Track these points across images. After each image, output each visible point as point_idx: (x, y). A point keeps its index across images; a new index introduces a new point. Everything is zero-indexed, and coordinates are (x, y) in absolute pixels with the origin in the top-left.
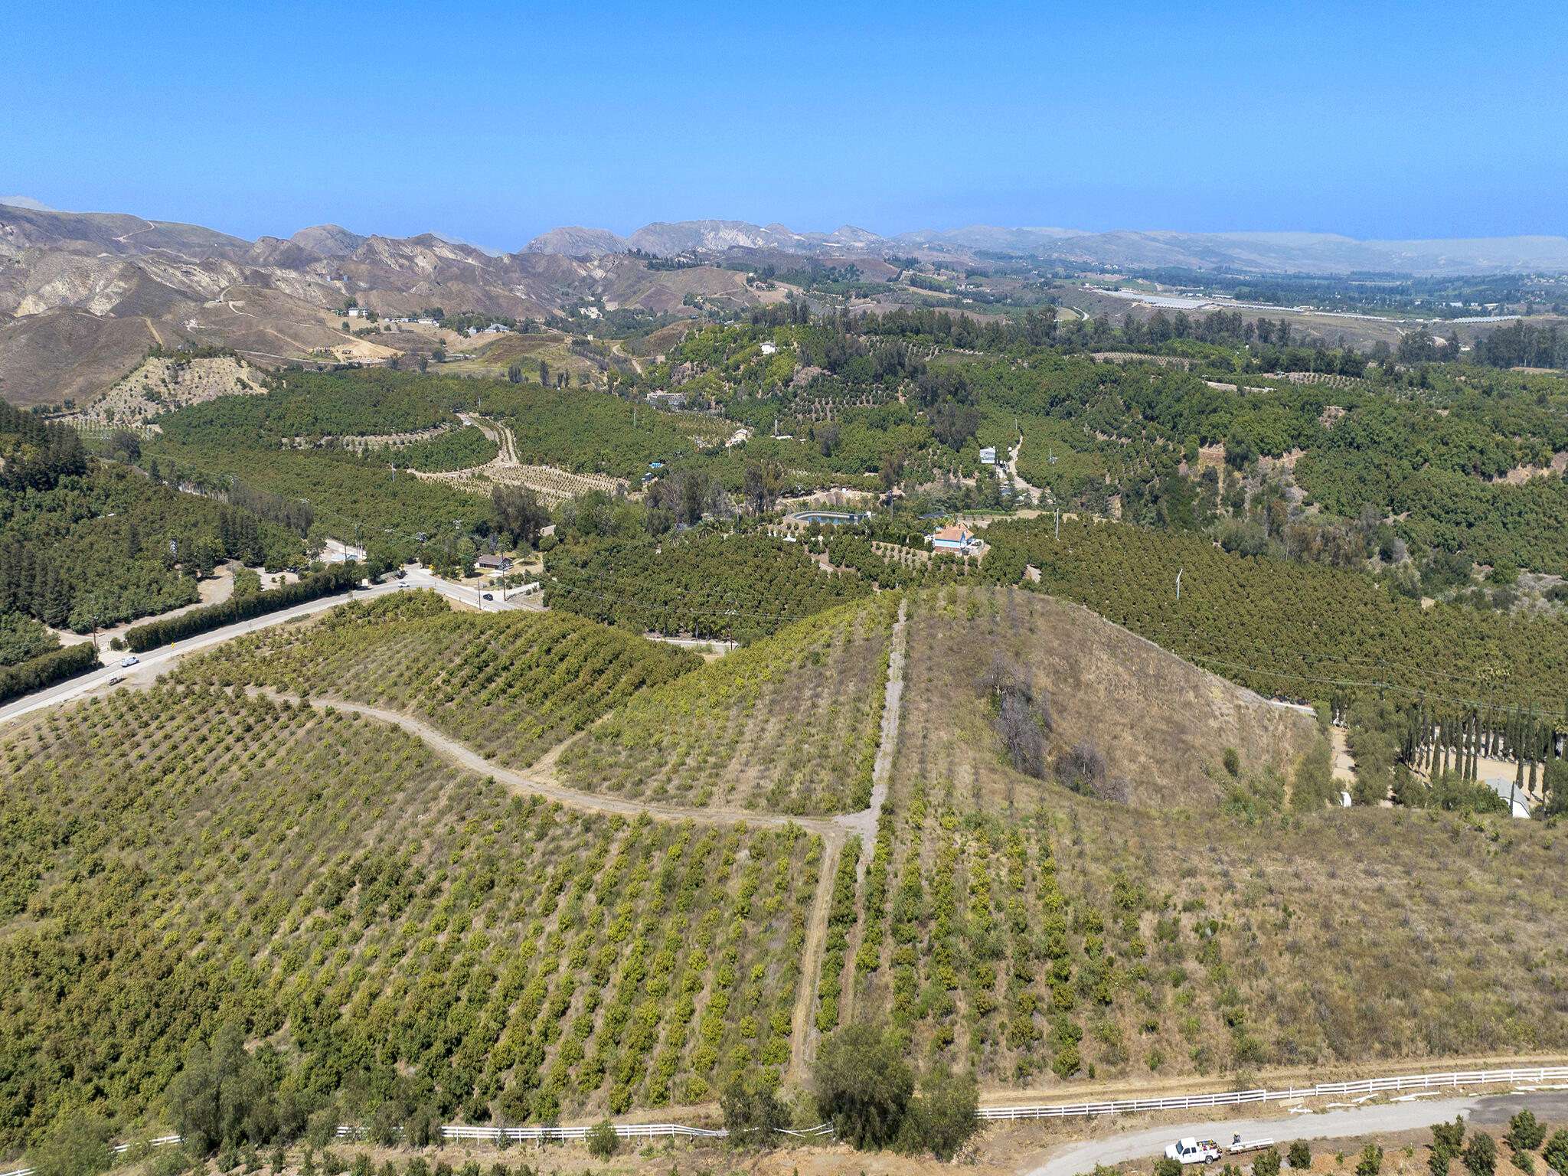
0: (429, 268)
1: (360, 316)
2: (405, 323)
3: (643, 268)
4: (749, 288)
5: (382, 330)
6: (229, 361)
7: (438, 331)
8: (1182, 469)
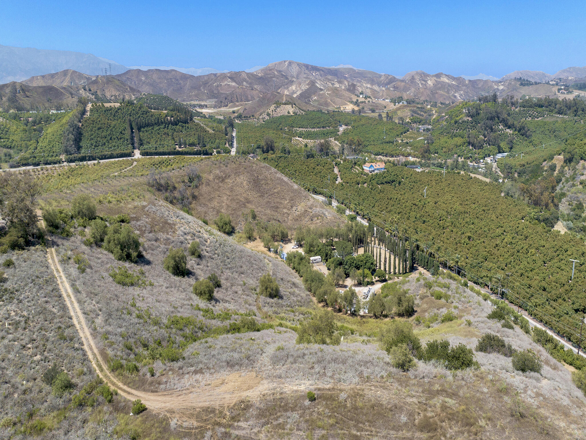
0: (432, 85)
1: (363, 97)
2: (381, 101)
3: (518, 85)
4: (557, 93)
5: (367, 102)
6: (290, 106)
7: (389, 103)
8: (544, 163)
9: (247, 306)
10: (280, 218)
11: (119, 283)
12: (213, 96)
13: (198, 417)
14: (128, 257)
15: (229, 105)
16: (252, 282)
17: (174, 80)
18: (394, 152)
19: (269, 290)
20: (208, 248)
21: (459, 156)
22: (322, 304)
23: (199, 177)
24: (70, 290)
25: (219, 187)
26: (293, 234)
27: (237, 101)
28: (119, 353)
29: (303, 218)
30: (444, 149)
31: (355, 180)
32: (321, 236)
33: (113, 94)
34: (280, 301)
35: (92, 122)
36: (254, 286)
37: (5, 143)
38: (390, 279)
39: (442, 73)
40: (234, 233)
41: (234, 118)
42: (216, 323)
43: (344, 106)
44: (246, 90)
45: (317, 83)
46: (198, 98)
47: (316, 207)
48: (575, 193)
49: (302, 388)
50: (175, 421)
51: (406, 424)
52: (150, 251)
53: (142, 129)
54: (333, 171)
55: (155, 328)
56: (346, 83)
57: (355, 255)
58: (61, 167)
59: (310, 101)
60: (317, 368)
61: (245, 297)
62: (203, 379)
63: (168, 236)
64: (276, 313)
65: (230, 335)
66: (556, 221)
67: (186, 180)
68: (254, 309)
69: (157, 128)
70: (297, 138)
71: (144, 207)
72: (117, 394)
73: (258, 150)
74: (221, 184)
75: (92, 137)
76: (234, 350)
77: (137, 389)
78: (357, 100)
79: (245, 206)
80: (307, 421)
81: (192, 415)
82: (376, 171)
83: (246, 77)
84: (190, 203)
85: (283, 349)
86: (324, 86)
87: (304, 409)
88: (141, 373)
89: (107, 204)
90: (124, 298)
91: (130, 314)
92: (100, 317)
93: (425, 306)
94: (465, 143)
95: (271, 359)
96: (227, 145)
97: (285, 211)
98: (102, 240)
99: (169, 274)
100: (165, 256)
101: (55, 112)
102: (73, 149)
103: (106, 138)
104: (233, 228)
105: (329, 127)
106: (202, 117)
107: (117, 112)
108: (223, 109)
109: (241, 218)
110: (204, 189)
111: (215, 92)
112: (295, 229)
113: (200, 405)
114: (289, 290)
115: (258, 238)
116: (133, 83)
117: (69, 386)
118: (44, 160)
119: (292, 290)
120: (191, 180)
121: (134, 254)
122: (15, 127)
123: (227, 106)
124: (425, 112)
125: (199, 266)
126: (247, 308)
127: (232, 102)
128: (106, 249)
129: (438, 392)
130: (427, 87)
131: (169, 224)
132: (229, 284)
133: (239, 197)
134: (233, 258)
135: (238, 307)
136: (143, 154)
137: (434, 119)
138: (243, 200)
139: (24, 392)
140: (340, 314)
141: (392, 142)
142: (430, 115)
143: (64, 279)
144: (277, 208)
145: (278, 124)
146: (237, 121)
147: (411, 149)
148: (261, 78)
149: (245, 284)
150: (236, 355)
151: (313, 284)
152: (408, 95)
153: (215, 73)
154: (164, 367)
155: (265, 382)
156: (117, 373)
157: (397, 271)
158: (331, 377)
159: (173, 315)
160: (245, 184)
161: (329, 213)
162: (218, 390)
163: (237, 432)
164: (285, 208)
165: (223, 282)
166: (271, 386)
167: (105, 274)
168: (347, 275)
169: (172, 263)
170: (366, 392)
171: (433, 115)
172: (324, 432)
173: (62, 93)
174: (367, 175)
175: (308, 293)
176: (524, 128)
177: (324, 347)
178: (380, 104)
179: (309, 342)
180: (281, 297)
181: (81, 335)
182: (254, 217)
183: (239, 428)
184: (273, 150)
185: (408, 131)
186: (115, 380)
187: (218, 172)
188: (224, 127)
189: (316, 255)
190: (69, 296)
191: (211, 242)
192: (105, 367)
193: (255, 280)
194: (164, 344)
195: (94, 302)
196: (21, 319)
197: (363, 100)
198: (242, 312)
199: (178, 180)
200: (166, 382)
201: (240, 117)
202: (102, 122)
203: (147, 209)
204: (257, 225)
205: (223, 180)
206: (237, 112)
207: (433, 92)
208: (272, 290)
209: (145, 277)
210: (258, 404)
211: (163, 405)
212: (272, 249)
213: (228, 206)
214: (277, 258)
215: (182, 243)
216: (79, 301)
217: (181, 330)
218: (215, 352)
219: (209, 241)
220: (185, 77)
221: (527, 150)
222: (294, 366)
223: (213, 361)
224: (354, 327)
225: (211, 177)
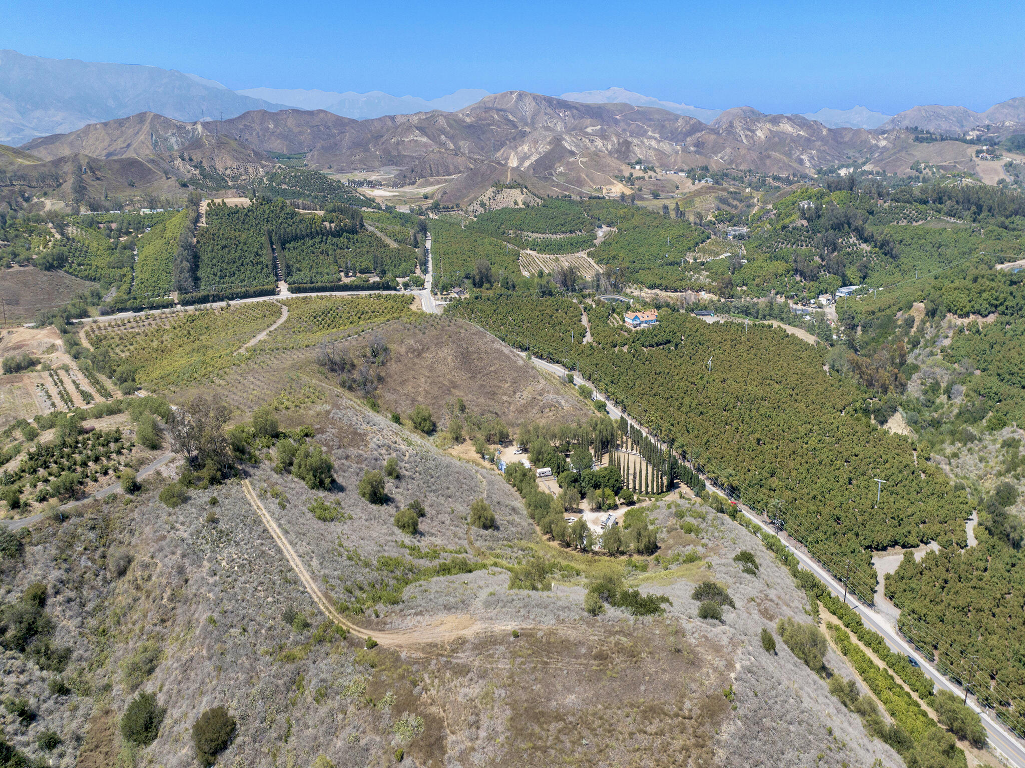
0: (763, 137)
1: (640, 169)
2: (671, 175)
3: (911, 141)
4: (974, 158)
5: (647, 178)
6: (518, 191)
7: (685, 180)
8: (899, 314)
9: (457, 540)
10: (497, 409)
11: (319, 519)
12: (390, 160)
13: (423, 650)
14: (321, 485)
15: (418, 182)
16: (462, 509)
17: (322, 128)
18: (678, 284)
19: (482, 519)
20: (406, 465)
21: (777, 294)
22: (548, 536)
23: (386, 350)
24: (278, 531)
25: (415, 365)
26: (515, 433)
27: (432, 176)
28: (341, 596)
29: (529, 408)
30: (756, 279)
31: (610, 340)
32: (554, 436)
33: (228, 165)
34: (496, 533)
35: (211, 236)
36: (464, 515)
37: (86, 273)
38: (639, 501)
39: (782, 116)
40: (436, 431)
41: (426, 210)
42: (424, 563)
43: (608, 187)
44: (446, 155)
45: (564, 139)
46: (365, 164)
47: (548, 392)
48: (931, 367)
49: (509, 628)
50: (404, 653)
51: (584, 655)
52: (341, 473)
53: (288, 245)
54: (580, 321)
55: (367, 570)
56: (614, 139)
57: (596, 468)
58: (174, 313)
59: (552, 175)
60: (523, 612)
61: (453, 528)
62: (425, 620)
63: (360, 452)
64: (491, 548)
65: (442, 578)
66: (891, 413)
67: (368, 352)
68: (465, 543)
69: (311, 242)
70: (529, 252)
71: (328, 412)
72: (349, 632)
73: (466, 281)
74: (416, 360)
75: (214, 261)
76: (449, 595)
77: (366, 628)
78: (631, 174)
79: (450, 393)
80: (511, 652)
81: (419, 649)
82: (643, 325)
83: (446, 126)
84: (376, 389)
85: (494, 594)
86: (577, 146)
87: (509, 643)
88: (366, 615)
89: (284, 411)
90: (329, 537)
91: (340, 555)
92: (314, 560)
93: (671, 541)
94: (788, 271)
95: (484, 603)
96: (418, 271)
97: (505, 398)
98: (291, 464)
99: (365, 502)
100: (359, 478)
101: (147, 211)
102: (189, 284)
103: (234, 262)
104: (434, 425)
105: (580, 231)
106: (374, 208)
107: (246, 215)
108: (408, 189)
109: (445, 410)
110: (393, 367)
111: (394, 153)
112: (518, 425)
113: (424, 641)
114: (507, 518)
115: (467, 438)
116: (254, 133)
117: (306, 625)
118: (148, 303)
119: (511, 518)
120: (375, 354)
121: (328, 480)
122: (95, 244)
123: (414, 183)
124: (741, 201)
125: (398, 490)
126: (456, 543)
127: (422, 176)
128: (297, 476)
129: (617, 633)
130: (755, 142)
131: (359, 435)
132: (434, 512)
133: (441, 379)
134: (438, 477)
135: (446, 542)
136: (293, 291)
137: (754, 215)
138: (447, 383)
139: (270, 629)
140: (568, 550)
141: (677, 264)
142: (748, 207)
143: (269, 518)
144: (495, 394)
145: (498, 224)
146: (431, 216)
147: (708, 277)
148: (470, 126)
149: (453, 512)
150: (452, 600)
151: (537, 511)
152: (717, 161)
153: (392, 114)
154: (386, 609)
155: (479, 623)
156: (344, 614)
157: (650, 490)
158: (534, 620)
159: (380, 555)
160: (449, 361)
161: (567, 401)
162: (438, 630)
163: (456, 661)
164: (505, 394)
165: (427, 509)
166: (483, 626)
167: (304, 509)
168: (583, 496)
169: (369, 489)
170: (559, 631)
171: (754, 205)
172: (523, 660)
173: (150, 169)
174: (629, 331)
175: (531, 521)
176: (888, 243)
177: (532, 593)
178: (669, 181)
179: (520, 588)
180: (497, 528)
181: (302, 579)
182: (463, 409)
183: (457, 658)
184: (489, 282)
185: (708, 238)
186: (344, 621)
187: (412, 342)
188: (412, 232)
189: (544, 466)
190: (279, 537)
191: (410, 457)
192: (332, 609)
193: (465, 505)
194: (378, 586)
195: (304, 543)
196: (245, 562)
197: (641, 174)
198: (451, 547)
199: (357, 353)
200: (391, 623)
201: (436, 208)
202: (226, 236)
203: (331, 415)
204: (466, 419)
205: (419, 355)
206: (432, 198)
207: (764, 152)
208: (486, 519)
209: (342, 508)
210: (472, 640)
211: (392, 641)
212: (487, 457)
213: (427, 392)
214: (493, 469)
215: (376, 460)
216: (291, 543)
217: (392, 572)
218: (432, 597)
219: (407, 454)
220: (342, 123)
221: (890, 279)
222: (504, 610)
223: (431, 605)
224: (582, 567)
225: (403, 350)
